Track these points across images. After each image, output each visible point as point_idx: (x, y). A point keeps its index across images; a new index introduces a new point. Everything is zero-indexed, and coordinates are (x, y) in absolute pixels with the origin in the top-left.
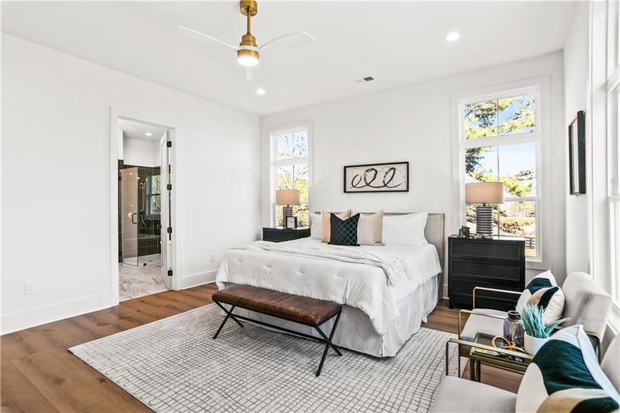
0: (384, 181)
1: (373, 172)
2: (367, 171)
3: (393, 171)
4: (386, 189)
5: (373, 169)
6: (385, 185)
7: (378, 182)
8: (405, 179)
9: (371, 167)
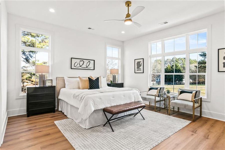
0: (86, 66)
1: (83, 62)
2: (80, 61)
3: (89, 62)
4: (87, 69)
5: (82, 61)
6: (87, 67)
7: (84, 66)
8: (93, 66)
9: (82, 60)
